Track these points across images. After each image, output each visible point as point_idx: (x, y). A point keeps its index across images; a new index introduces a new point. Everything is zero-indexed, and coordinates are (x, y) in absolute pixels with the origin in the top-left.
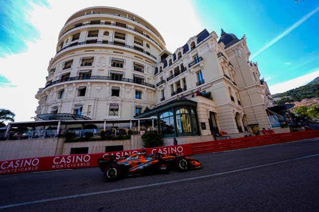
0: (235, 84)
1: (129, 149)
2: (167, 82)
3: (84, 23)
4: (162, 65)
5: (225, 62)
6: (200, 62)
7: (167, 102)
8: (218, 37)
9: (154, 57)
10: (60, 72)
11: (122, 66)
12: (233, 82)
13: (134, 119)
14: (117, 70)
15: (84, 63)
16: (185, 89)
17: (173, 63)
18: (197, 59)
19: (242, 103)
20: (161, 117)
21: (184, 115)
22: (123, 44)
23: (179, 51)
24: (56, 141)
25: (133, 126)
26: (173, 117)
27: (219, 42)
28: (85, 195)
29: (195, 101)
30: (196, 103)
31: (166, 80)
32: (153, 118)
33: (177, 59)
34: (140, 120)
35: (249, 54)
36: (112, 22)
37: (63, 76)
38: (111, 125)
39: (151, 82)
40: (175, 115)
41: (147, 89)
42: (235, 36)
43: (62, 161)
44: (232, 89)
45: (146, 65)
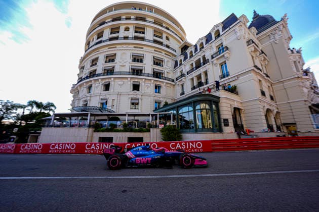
0: (267, 76)
1: (148, 141)
2: (187, 76)
3: (106, 21)
4: (182, 58)
5: (256, 50)
6: (225, 52)
7: (187, 96)
8: (249, 21)
9: (174, 50)
10: (88, 69)
11: (142, 61)
12: (265, 74)
13: (153, 113)
14: (137, 65)
15: (108, 60)
16: (207, 83)
17: (194, 54)
18: (222, 49)
19: (276, 98)
20: (180, 112)
21: (205, 110)
22: (143, 39)
23: (201, 42)
24: (87, 130)
25: (152, 120)
26: (192, 112)
27: (250, 27)
28: (111, 177)
29: (217, 95)
30: (219, 98)
31: (186, 74)
32: (171, 113)
33: (199, 50)
34: (159, 114)
35: (290, 38)
36: (132, 17)
37: (91, 73)
38: (132, 118)
39: (171, 76)
40: (194, 111)
41: (167, 83)
42: (271, 17)
43: (92, 147)
44: (263, 82)
45: (166, 59)
